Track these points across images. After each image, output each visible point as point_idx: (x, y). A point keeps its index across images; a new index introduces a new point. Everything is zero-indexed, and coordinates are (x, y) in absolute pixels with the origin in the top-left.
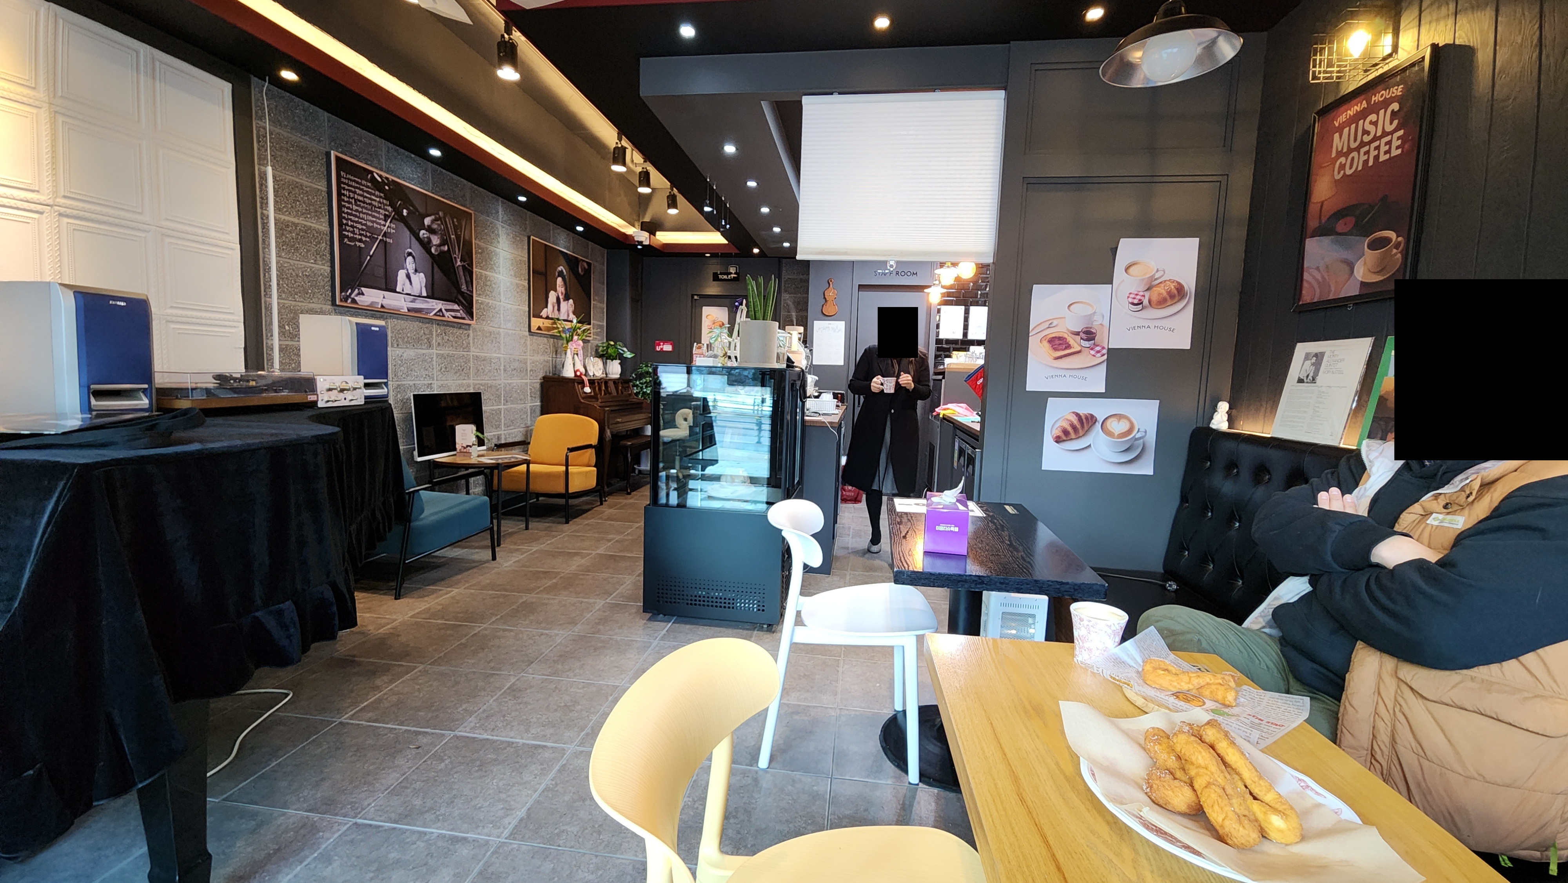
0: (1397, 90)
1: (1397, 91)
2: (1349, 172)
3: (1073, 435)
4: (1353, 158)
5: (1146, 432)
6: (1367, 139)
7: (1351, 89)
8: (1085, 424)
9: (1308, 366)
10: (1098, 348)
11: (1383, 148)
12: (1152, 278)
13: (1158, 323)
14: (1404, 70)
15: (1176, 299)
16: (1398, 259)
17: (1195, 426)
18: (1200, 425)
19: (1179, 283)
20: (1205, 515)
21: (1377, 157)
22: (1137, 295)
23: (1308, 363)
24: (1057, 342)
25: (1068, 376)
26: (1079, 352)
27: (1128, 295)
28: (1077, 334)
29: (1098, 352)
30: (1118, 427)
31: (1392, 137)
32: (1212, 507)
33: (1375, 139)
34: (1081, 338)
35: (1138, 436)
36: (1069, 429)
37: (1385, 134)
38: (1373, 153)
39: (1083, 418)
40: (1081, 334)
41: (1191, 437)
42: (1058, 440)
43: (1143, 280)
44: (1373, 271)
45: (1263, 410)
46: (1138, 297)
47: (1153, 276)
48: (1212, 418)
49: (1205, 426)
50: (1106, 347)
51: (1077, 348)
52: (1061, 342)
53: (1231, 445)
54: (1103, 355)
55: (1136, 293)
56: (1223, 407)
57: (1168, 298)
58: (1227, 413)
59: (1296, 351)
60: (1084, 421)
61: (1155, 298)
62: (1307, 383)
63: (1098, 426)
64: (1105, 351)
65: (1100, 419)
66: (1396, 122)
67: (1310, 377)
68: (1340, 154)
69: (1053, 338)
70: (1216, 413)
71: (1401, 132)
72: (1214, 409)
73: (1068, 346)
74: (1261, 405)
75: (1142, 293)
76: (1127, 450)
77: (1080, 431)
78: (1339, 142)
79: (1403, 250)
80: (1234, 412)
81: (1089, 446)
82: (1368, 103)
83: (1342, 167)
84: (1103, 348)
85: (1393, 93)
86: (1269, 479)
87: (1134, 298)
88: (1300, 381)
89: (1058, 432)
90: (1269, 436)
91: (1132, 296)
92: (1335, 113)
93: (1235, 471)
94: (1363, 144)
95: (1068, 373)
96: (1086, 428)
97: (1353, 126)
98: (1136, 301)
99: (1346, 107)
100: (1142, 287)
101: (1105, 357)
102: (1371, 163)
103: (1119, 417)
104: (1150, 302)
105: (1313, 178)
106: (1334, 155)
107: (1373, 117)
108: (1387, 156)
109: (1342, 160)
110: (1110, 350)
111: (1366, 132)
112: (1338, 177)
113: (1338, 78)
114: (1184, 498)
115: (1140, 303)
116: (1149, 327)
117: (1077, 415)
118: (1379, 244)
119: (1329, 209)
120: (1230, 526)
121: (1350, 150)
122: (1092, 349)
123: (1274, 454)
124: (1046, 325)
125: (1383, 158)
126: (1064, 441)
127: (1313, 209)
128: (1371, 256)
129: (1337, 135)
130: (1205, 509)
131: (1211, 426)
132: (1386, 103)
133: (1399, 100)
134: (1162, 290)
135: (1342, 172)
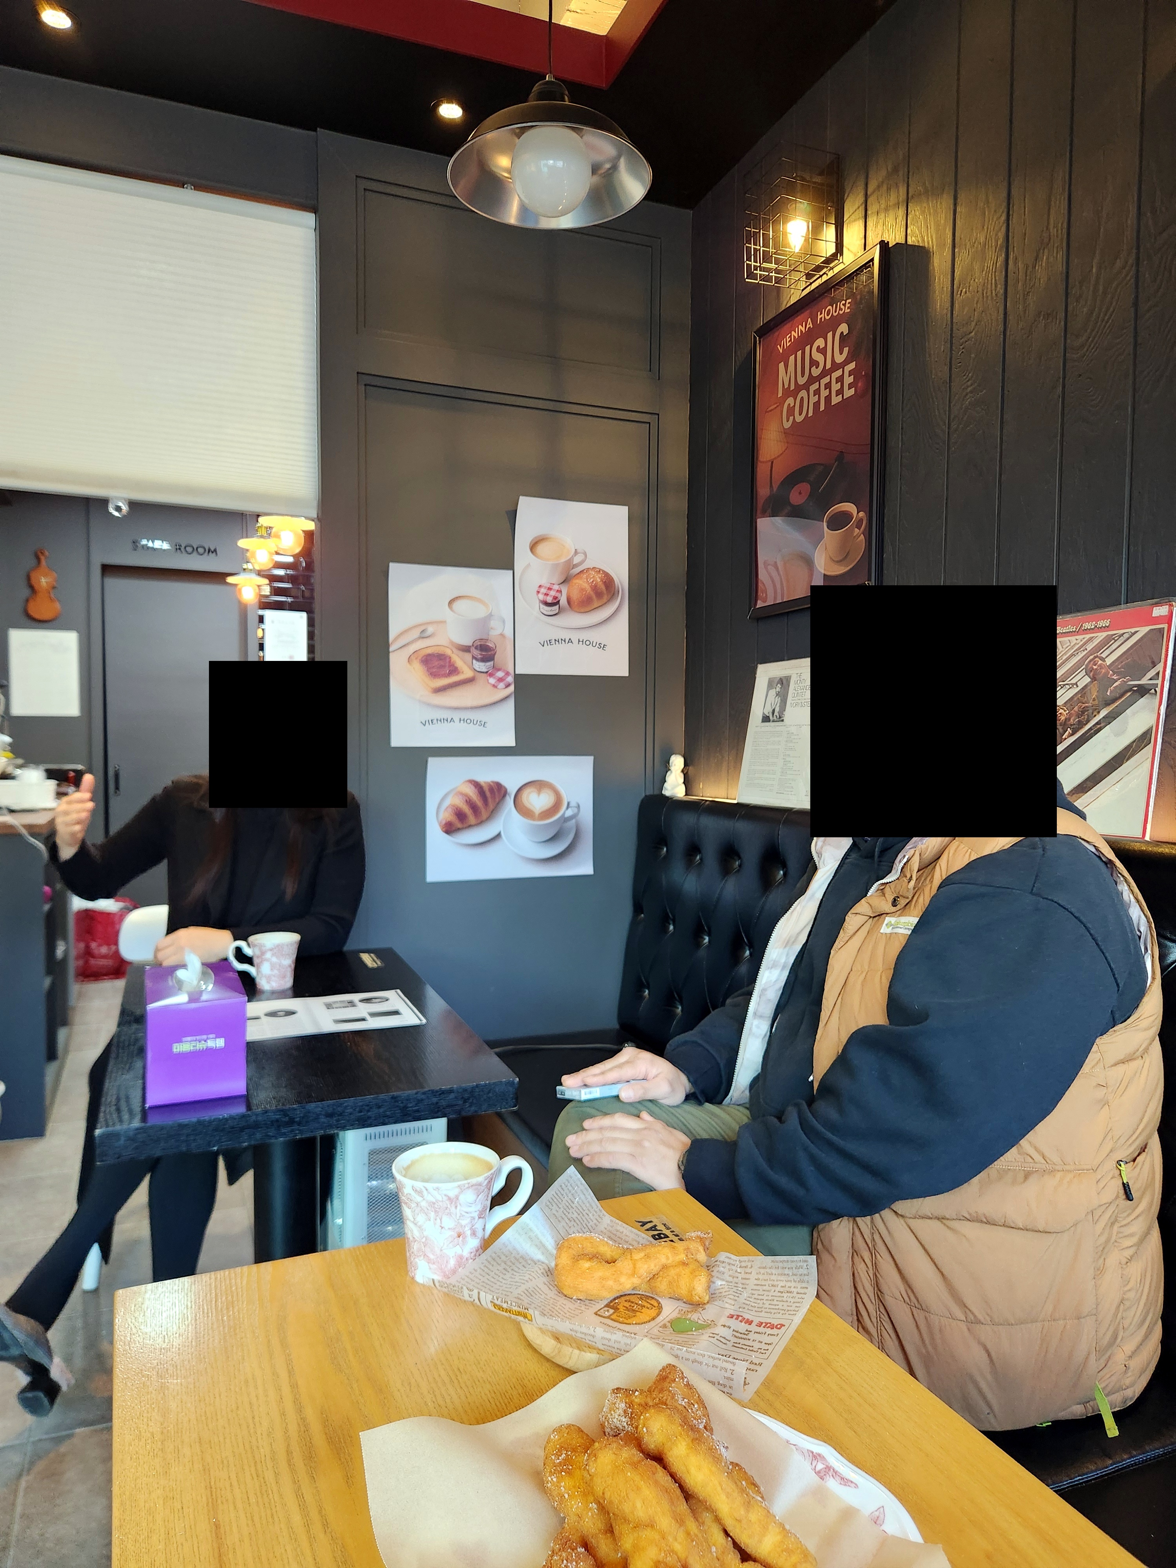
0: (844, 305)
1: (844, 307)
2: (799, 419)
3: (472, 819)
4: (802, 398)
5: (578, 807)
6: (816, 372)
7: (793, 300)
8: (490, 800)
9: (773, 699)
10: (500, 674)
11: (836, 387)
12: (569, 565)
13: (585, 635)
14: (851, 277)
15: (605, 600)
16: (862, 540)
17: (644, 795)
18: (650, 792)
19: (607, 575)
20: (665, 929)
21: (828, 399)
22: (550, 589)
23: (773, 692)
24: (436, 663)
25: (457, 720)
26: (470, 681)
27: (537, 589)
28: (466, 649)
29: (500, 680)
30: (538, 801)
31: (843, 371)
32: (674, 916)
33: (825, 373)
34: (474, 658)
35: (569, 813)
36: (466, 809)
37: (835, 366)
38: (824, 393)
39: (486, 789)
40: (473, 649)
41: (640, 809)
42: (449, 829)
43: (557, 565)
44: (836, 560)
45: (725, 764)
46: (553, 593)
47: (570, 561)
48: (664, 781)
49: (656, 792)
50: (512, 672)
51: (468, 673)
52: (442, 663)
53: (688, 819)
54: (508, 686)
55: (548, 585)
56: (677, 762)
57: (594, 597)
58: (682, 771)
59: (757, 676)
60: (488, 794)
61: (575, 596)
62: (773, 721)
63: (509, 801)
64: (510, 679)
65: (512, 789)
66: (846, 350)
67: (776, 713)
68: (788, 393)
69: (429, 655)
70: (669, 773)
71: (852, 366)
72: (666, 767)
73: (454, 670)
74: (723, 757)
75: (556, 587)
76: (554, 839)
77: (483, 810)
78: (785, 376)
79: (865, 529)
80: (691, 769)
81: (499, 835)
82: (814, 322)
83: (791, 411)
84: (507, 674)
85: (841, 309)
86: (740, 866)
87: (546, 595)
88: (766, 719)
89: (447, 815)
90: (735, 802)
91: (543, 590)
92: (777, 334)
93: (698, 857)
94: (812, 380)
95: (456, 716)
96: (491, 806)
97: (799, 353)
98: (549, 599)
99: (788, 325)
100: (556, 579)
101: (512, 688)
102: (822, 408)
103: (539, 785)
104: (569, 602)
105: (759, 426)
106: (780, 395)
107: (820, 342)
108: (840, 398)
109: (790, 401)
110: (518, 678)
111: (814, 363)
112: (787, 425)
113: (778, 280)
114: (638, 908)
115: (556, 603)
116: (570, 641)
117: (476, 785)
118: (839, 522)
119: (781, 472)
120: (698, 944)
121: (798, 388)
122: (491, 675)
123: (742, 827)
124: (416, 634)
125: (836, 400)
126: (458, 830)
127: (762, 471)
128: (830, 537)
129: (781, 366)
130: (665, 920)
131: (663, 792)
132: (833, 324)
133: (849, 319)
134: (583, 584)
135: (791, 418)
